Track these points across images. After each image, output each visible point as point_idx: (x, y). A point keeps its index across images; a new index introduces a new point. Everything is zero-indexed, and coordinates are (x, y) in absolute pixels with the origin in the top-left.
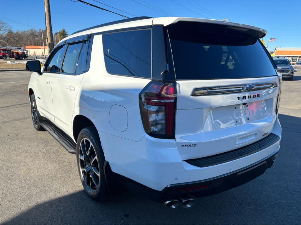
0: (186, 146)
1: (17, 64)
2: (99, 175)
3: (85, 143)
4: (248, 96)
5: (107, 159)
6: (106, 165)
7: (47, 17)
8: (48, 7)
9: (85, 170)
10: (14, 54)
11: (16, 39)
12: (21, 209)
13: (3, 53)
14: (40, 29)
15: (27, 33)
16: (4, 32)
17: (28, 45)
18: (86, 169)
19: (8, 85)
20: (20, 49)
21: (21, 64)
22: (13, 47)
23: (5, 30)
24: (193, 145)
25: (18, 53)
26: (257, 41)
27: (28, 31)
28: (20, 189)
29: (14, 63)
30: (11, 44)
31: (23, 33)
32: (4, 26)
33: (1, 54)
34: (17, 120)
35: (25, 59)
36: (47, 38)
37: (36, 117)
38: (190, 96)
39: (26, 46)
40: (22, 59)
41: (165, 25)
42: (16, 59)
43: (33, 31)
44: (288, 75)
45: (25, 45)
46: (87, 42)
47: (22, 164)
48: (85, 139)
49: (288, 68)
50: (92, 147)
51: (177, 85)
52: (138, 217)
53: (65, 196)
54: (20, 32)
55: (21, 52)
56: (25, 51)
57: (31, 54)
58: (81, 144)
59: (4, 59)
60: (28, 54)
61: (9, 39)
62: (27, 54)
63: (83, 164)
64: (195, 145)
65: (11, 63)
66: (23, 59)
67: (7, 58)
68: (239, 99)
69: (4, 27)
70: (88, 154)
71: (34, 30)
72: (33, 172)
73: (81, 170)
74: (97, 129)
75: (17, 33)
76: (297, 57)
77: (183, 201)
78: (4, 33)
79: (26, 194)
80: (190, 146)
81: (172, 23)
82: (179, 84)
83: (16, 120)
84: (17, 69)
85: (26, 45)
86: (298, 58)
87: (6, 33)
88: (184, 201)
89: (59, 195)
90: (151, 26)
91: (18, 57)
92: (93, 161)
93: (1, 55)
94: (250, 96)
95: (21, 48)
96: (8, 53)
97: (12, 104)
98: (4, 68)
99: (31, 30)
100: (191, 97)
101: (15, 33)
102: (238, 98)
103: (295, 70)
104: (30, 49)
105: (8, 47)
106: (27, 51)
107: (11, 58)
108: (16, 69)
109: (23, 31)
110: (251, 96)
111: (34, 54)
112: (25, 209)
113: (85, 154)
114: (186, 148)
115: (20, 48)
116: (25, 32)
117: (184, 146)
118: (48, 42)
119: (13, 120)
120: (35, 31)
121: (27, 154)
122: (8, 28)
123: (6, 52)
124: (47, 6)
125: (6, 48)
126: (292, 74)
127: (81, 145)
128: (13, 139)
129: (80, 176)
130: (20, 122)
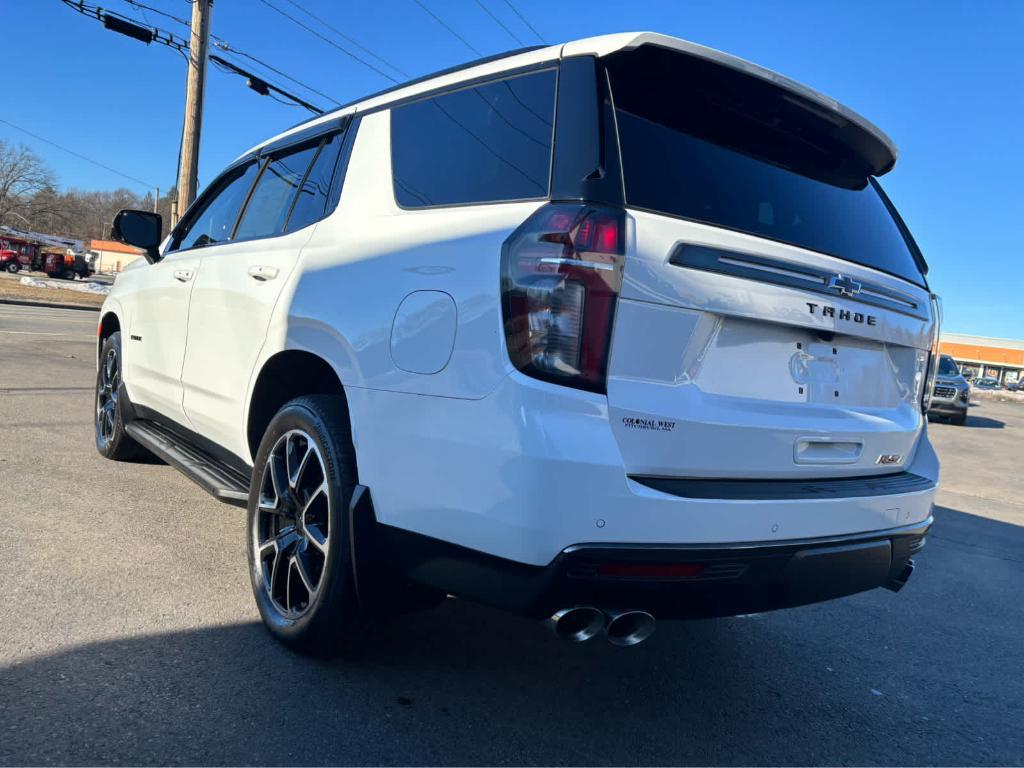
0: (637, 422)
1: (53, 288)
2: (325, 547)
3: (289, 450)
4: (842, 311)
5: (365, 478)
6: (360, 499)
7: (187, 137)
8: (195, 107)
9: (274, 543)
10: (49, 260)
11: (64, 214)
12: (30, 648)
13: (10, 251)
14: (150, 194)
15: (102, 200)
16: (29, 186)
17: (100, 239)
18: (277, 542)
19: (18, 337)
20: (72, 244)
21: (68, 290)
22: (47, 236)
23: (31, 181)
24: (660, 424)
25: (61, 257)
26: (870, 184)
27: (106, 196)
28: (34, 597)
29: (44, 286)
30: (43, 227)
31: (92, 199)
32: (32, 170)
33: (4, 254)
34: (41, 425)
35: (84, 279)
36: (177, 203)
37: (113, 412)
38: (665, 262)
39: (93, 242)
40: (72, 279)
41: (602, 53)
42: (53, 275)
43: (126, 196)
44: (951, 406)
45: (91, 236)
46: (335, 138)
47: (46, 535)
48: (288, 435)
49: (951, 384)
50: (313, 453)
51: (629, 222)
52: (445, 710)
53: (189, 630)
54: (78, 195)
55: (73, 254)
56: (89, 252)
57: (103, 269)
58: (272, 455)
59: (10, 272)
60: (97, 263)
61: (41, 211)
62: (93, 266)
63: (268, 525)
64: (667, 425)
65: (33, 283)
66: (77, 278)
67: (20, 268)
68: (811, 312)
69: (30, 171)
70: (293, 484)
71: (128, 193)
72: (83, 560)
73: (258, 551)
74: (343, 383)
75: (70, 196)
76: (978, 365)
77: (612, 619)
78: (24, 191)
79: (54, 612)
80: (651, 424)
81: (625, 48)
82: (634, 220)
83: (34, 425)
84: (52, 303)
85: (94, 238)
86: (981, 370)
87: (35, 191)
88: (616, 618)
89: (169, 626)
90: (558, 60)
91: (59, 270)
92: (310, 502)
93: (4, 258)
94: (845, 312)
95: (77, 242)
96: (26, 255)
97: (26, 386)
98: (7, 295)
99: (119, 193)
100: (668, 265)
101: (64, 196)
102: (808, 308)
103: (972, 401)
104: (104, 253)
105: (32, 236)
106: (95, 256)
107: (34, 269)
108: (47, 302)
109: (89, 193)
110: (848, 313)
111: (115, 269)
112: (45, 649)
113: (284, 484)
114: (635, 430)
115: (72, 241)
116: (96, 195)
117: (632, 421)
118: (176, 214)
119: (27, 424)
120: (132, 196)
121: (66, 513)
122: (42, 176)
123: (23, 249)
124: (195, 102)
125: (23, 235)
126: (961, 404)
127: (270, 460)
128: (18, 471)
129: (252, 572)
130: (48, 431)
